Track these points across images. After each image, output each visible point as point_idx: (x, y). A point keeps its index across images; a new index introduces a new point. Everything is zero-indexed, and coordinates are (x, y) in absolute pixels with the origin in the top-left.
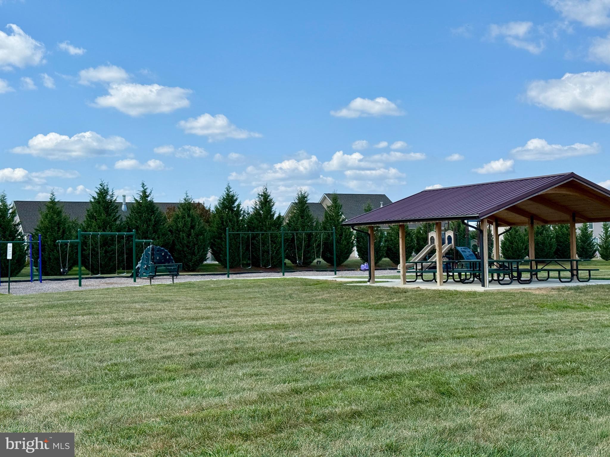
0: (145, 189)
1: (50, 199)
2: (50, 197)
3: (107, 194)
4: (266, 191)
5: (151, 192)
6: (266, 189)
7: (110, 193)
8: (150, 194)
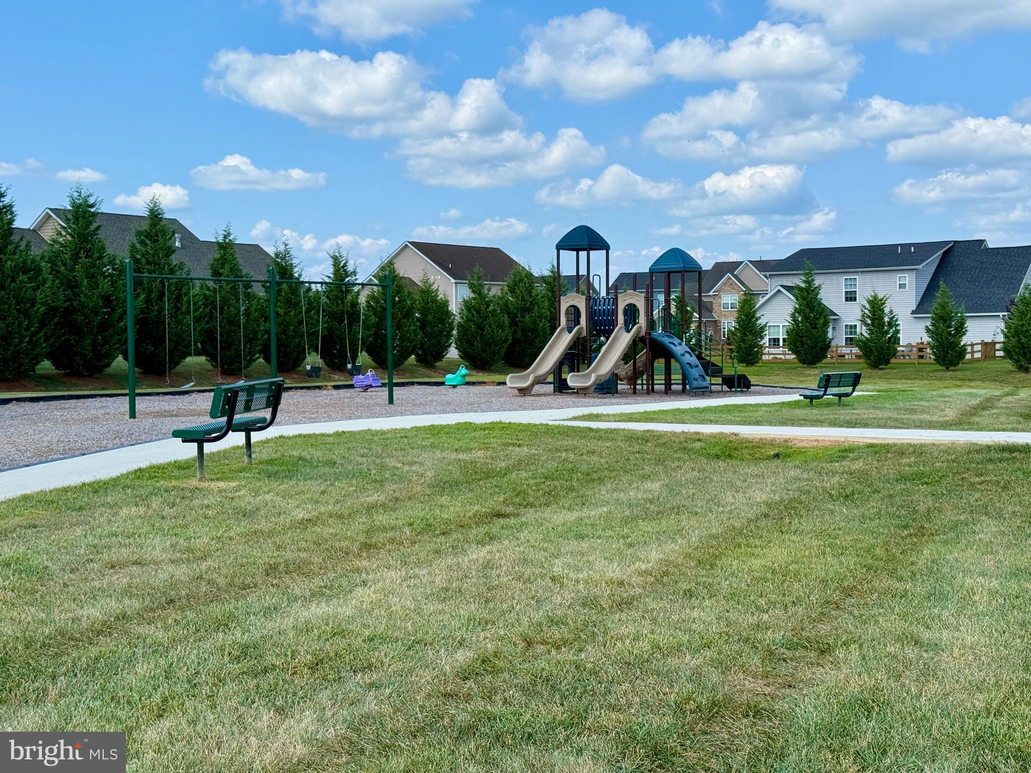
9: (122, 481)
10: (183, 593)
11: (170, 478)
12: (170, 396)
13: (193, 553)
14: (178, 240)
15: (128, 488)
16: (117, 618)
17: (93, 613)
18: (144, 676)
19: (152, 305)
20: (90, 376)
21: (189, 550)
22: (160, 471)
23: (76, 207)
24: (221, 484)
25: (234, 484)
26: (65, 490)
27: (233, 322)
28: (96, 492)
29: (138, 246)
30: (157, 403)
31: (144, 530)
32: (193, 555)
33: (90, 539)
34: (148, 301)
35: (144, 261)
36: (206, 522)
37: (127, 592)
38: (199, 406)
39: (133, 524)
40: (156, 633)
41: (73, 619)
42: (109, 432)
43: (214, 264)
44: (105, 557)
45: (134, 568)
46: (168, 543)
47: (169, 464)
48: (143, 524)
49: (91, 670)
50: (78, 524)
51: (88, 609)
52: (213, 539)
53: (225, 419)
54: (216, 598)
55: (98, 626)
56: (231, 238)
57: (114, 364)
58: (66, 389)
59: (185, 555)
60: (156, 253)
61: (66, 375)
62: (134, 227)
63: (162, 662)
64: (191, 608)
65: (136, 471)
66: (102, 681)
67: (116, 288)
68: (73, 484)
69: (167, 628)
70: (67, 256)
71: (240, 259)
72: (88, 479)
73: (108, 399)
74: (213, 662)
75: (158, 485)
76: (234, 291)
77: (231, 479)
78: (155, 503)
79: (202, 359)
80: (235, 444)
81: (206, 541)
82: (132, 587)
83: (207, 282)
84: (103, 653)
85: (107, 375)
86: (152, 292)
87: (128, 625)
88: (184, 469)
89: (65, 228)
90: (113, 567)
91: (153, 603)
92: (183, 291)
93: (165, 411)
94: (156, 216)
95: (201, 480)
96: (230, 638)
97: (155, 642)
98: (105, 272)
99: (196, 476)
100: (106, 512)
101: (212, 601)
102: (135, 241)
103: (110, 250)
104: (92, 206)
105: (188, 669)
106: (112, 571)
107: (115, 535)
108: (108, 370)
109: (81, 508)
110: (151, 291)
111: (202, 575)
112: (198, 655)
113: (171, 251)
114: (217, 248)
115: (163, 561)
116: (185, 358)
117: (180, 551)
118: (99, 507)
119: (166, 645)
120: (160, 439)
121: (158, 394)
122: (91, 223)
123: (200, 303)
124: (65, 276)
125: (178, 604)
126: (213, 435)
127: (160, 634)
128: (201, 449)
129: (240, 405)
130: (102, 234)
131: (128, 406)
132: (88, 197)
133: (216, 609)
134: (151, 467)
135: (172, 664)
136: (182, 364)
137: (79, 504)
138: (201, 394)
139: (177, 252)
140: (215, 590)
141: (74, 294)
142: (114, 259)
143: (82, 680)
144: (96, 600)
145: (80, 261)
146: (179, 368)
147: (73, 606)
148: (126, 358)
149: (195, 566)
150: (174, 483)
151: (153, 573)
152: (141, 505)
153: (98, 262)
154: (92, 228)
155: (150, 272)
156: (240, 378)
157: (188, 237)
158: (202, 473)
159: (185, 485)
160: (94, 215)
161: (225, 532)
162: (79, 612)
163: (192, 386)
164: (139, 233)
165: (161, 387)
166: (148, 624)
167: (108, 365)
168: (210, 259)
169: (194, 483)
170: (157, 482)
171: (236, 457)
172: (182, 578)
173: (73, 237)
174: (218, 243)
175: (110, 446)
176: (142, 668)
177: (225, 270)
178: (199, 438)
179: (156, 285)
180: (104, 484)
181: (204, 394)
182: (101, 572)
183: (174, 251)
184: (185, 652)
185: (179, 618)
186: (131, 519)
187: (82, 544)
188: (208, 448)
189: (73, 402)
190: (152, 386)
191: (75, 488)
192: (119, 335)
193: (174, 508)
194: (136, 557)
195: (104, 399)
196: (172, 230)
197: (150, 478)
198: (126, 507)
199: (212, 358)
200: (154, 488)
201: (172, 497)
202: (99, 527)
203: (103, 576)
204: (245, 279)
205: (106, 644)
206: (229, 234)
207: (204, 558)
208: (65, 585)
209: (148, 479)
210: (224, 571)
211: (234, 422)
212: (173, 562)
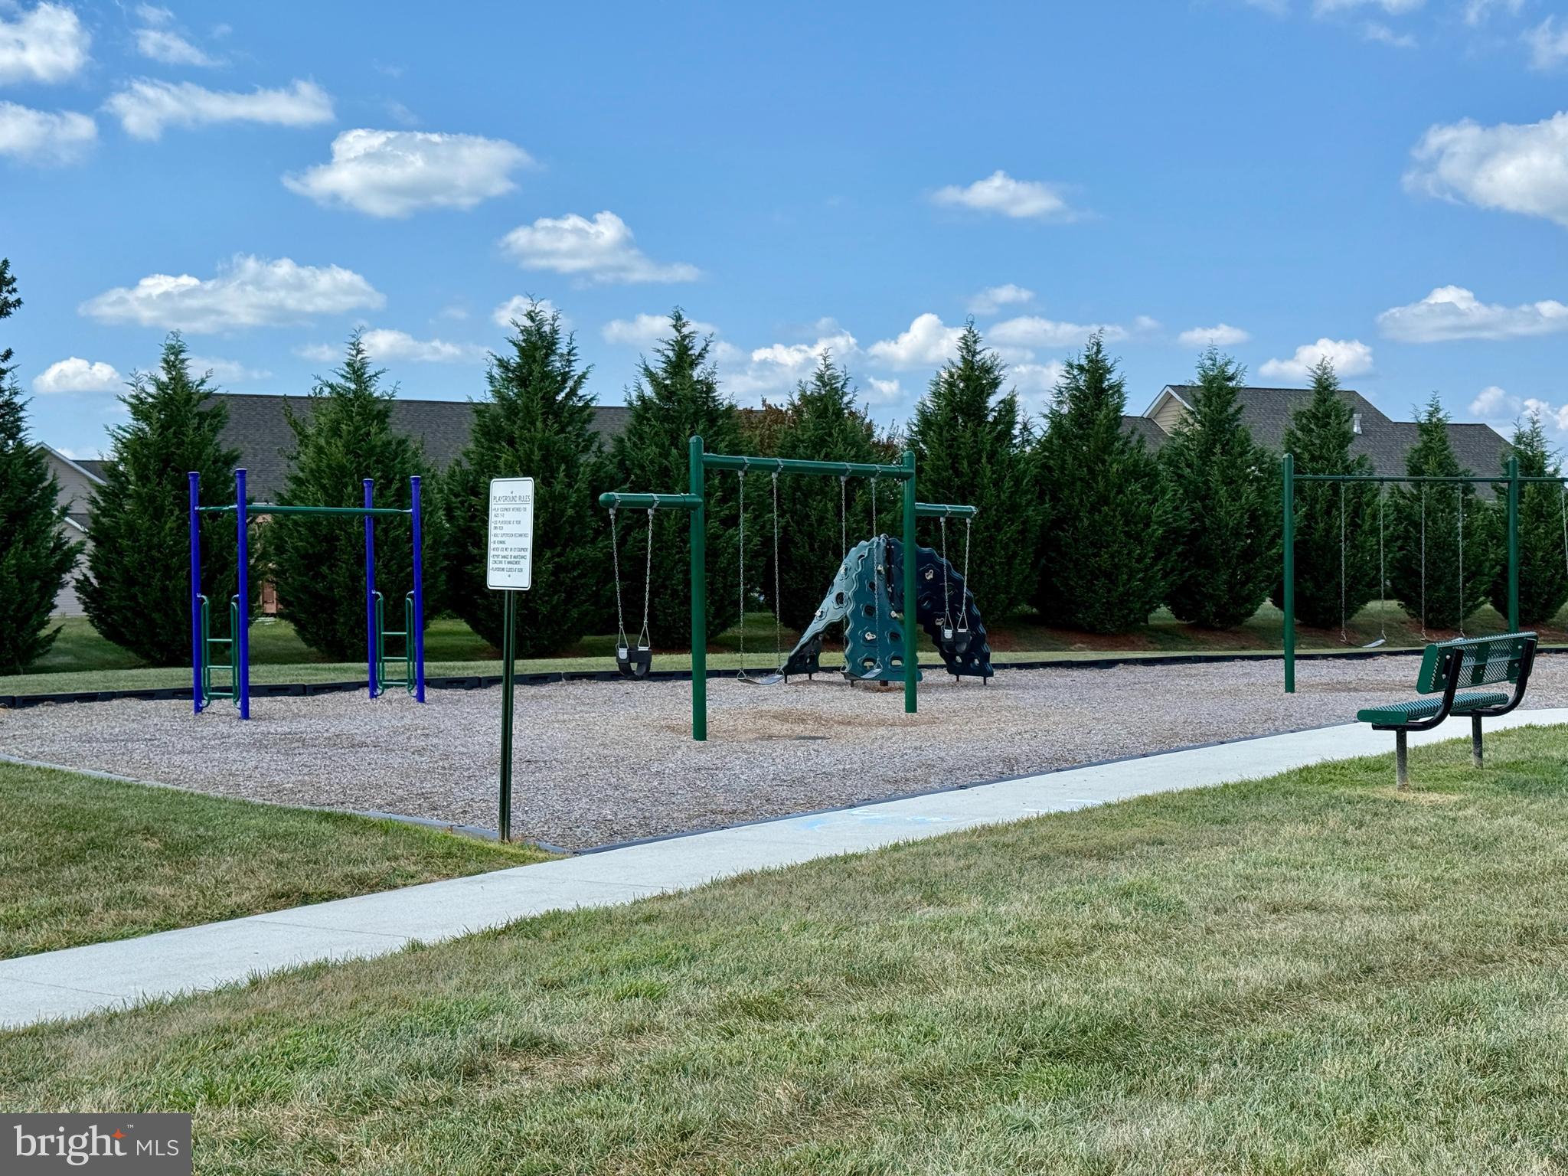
0: (684, 338)
1: (349, 365)
2: (347, 358)
3: (554, 352)
4: (1098, 352)
5: (705, 349)
6: (1098, 344)
7: (562, 348)
8: (700, 355)
9: (1282, 784)
10: (1387, 959)
11: (1353, 783)
12: (1344, 660)
13: (1397, 900)
14: (1357, 422)
15: (1291, 794)
16: (1289, 987)
17: (1253, 975)
18: (1337, 1077)
19: (1317, 523)
20: (1222, 629)
21: (1390, 895)
22: (1338, 772)
23: (1209, 381)
24: (1434, 797)
25: (1454, 798)
26: (1200, 792)
27: (1443, 545)
28: (1245, 797)
29: (1299, 434)
30: (1325, 671)
31: (1319, 859)
32: (1394, 902)
33: (1240, 866)
34: (1310, 516)
35: (1306, 456)
36: (1414, 852)
37: (1300, 949)
38: (1389, 676)
39: (1302, 848)
40: (1347, 1013)
41: (1224, 981)
42: (1257, 711)
43: (1412, 457)
44: (1264, 893)
45: (1308, 914)
46: (1357, 881)
47: (1351, 762)
48: (1317, 849)
49: (1257, 1057)
50: (1222, 843)
51: (1246, 969)
52: (1427, 881)
53: (1441, 695)
54: (1438, 973)
55: (1261, 996)
56: (1441, 415)
57: (1259, 612)
58: (1189, 647)
59: (1385, 903)
60: (1325, 441)
61: (1190, 627)
62: (1293, 406)
63: (1363, 1060)
64: (1400, 982)
65: (1301, 771)
66: (1273, 1078)
67: (1265, 498)
68: (1211, 784)
69: (1366, 1010)
70: (1193, 454)
71: (1455, 449)
72: (1232, 778)
73: (1252, 662)
74: (1445, 1069)
75: (1336, 792)
76: (1444, 497)
77: (1452, 790)
78: (1333, 819)
79: (1393, 604)
80: (1454, 736)
81: (1417, 883)
82: (1306, 942)
83: (1402, 484)
84: (1273, 1036)
85: (1248, 627)
86: (1316, 503)
87: (1305, 998)
88: (1375, 771)
89: (1192, 413)
90: (1275, 910)
91: (1342, 969)
92: (1365, 500)
93: (1339, 683)
94: (1326, 388)
95: (1402, 788)
96: (1466, 1037)
97: (1350, 1030)
98: (1249, 474)
99: (1394, 783)
100: (1260, 829)
101: (1433, 977)
102: (1293, 426)
103: (1257, 443)
104: (1231, 379)
105: (1404, 1077)
106: (1274, 916)
107: (1276, 863)
108: (1251, 621)
109: (1224, 821)
110: (1315, 500)
111: (1413, 935)
112: (1417, 1058)
113: (1346, 438)
114: (1419, 432)
115: (1351, 907)
116: (1365, 603)
117: (1376, 895)
118: (1250, 820)
119: (1366, 1036)
120: (1333, 725)
121: (1325, 657)
122: (1229, 403)
123: (1392, 517)
124: (1190, 482)
125: (1380, 975)
126: (1422, 720)
127: (1358, 1018)
128: (1401, 741)
129: (1465, 675)
130: (1244, 421)
131: (1283, 674)
132: (1226, 365)
133: (1442, 990)
134: (1324, 766)
135: (1378, 1065)
136: (1361, 611)
137: (1221, 814)
138: (1391, 657)
139: (1356, 441)
140: (1436, 960)
141: (1205, 507)
142: (1263, 456)
143: (1245, 1072)
144: (1256, 956)
145: (1214, 459)
146: (1357, 618)
147: (1224, 962)
148: (1278, 602)
149: (1402, 919)
150: (1360, 791)
151: (1338, 925)
152: (1313, 821)
153: (1239, 461)
154: (1231, 410)
155: (1315, 472)
156: (1456, 633)
157: (1373, 417)
158: (1403, 778)
159: (1378, 796)
160: (1234, 391)
161: (1446, 870)
162: (1232, 973)
163: (1382, 645)
164: (1299, 415)
165: (1330, 647)
166: (1336, 1000)
167: (1250, 613)
168: (1406, 451)
169: (1391, 792)
170: (1335, 788)
171: (1457, 757)
172: (1383, 936)
173: (1203, 425)
174: (1420, 425)
175: (1260, 731)
176: (1333, 1065)
177: (1430, 466)
178: (1399, 723)
179: (1323, 493)
180: (1256, 786)
181: (1398, 658)
182: (1259, 916)
183: (1351, 440)
184: (1397, 1049)
185: (1384, 996)
186: (1298, 841)
187: (1230, 874)
188: (1414, 739)
189: (1202, 667)
190: (1315, 646)
191: (1215, 790)
192: (1268, 568)
193: (1363, 830)
194: (1309, 898)
195: (1246, 663)
196: (1348, 408)
197: (1323, 782)
198: (1290, 822)
199: (1409, 601)
200: (1330, 797)
201: (1358, 812)
202: (1252, 850)
203: (1263, 922)
204: (1463, 477)
205: (1274, 1024)
206: (1437, 410)
207: (1416, 908)
208: (1209, 931)
209: (1319, 783)
210: (1450, 932)
211: (1455, 700)
212: (1367, 910)
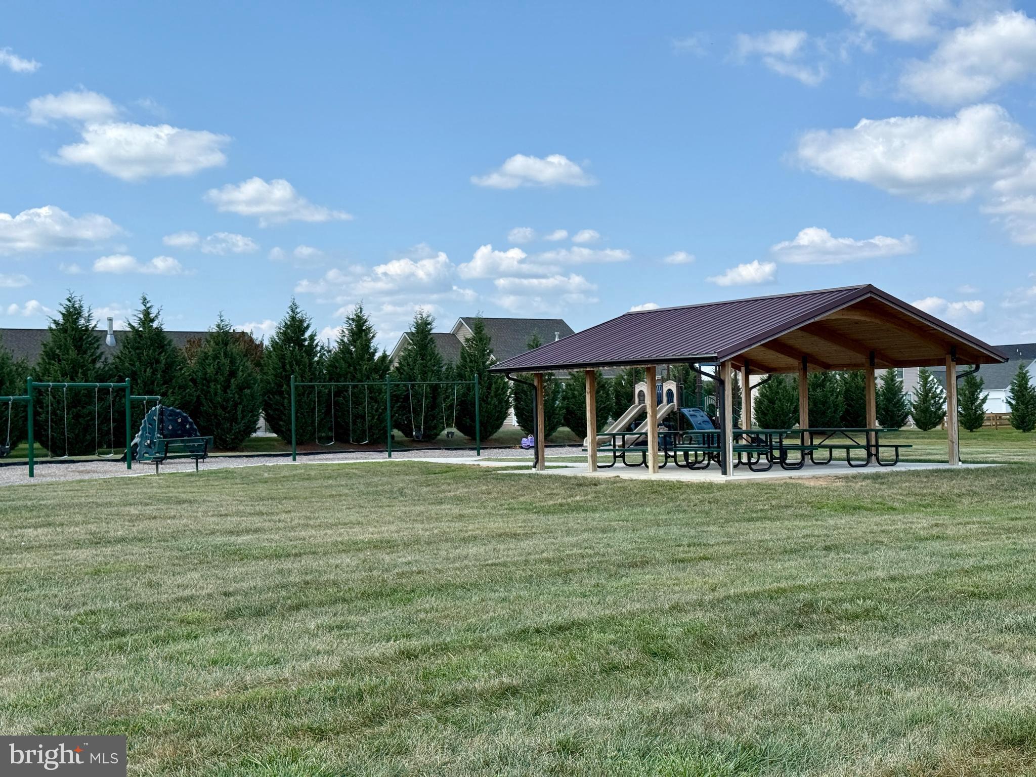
0: (149, 308)
3: (80, 316)
4: (361, 312)
5: (158, 313)
6: (361, 309)
7: (85, 314)
8: (156, 316)
23: (418, 326)
